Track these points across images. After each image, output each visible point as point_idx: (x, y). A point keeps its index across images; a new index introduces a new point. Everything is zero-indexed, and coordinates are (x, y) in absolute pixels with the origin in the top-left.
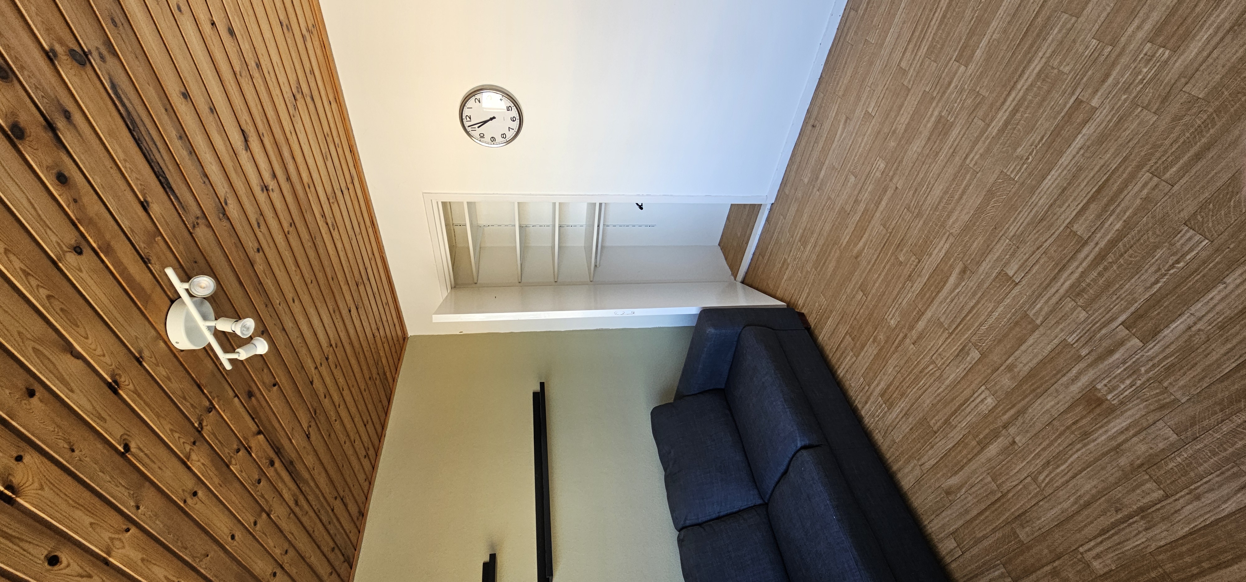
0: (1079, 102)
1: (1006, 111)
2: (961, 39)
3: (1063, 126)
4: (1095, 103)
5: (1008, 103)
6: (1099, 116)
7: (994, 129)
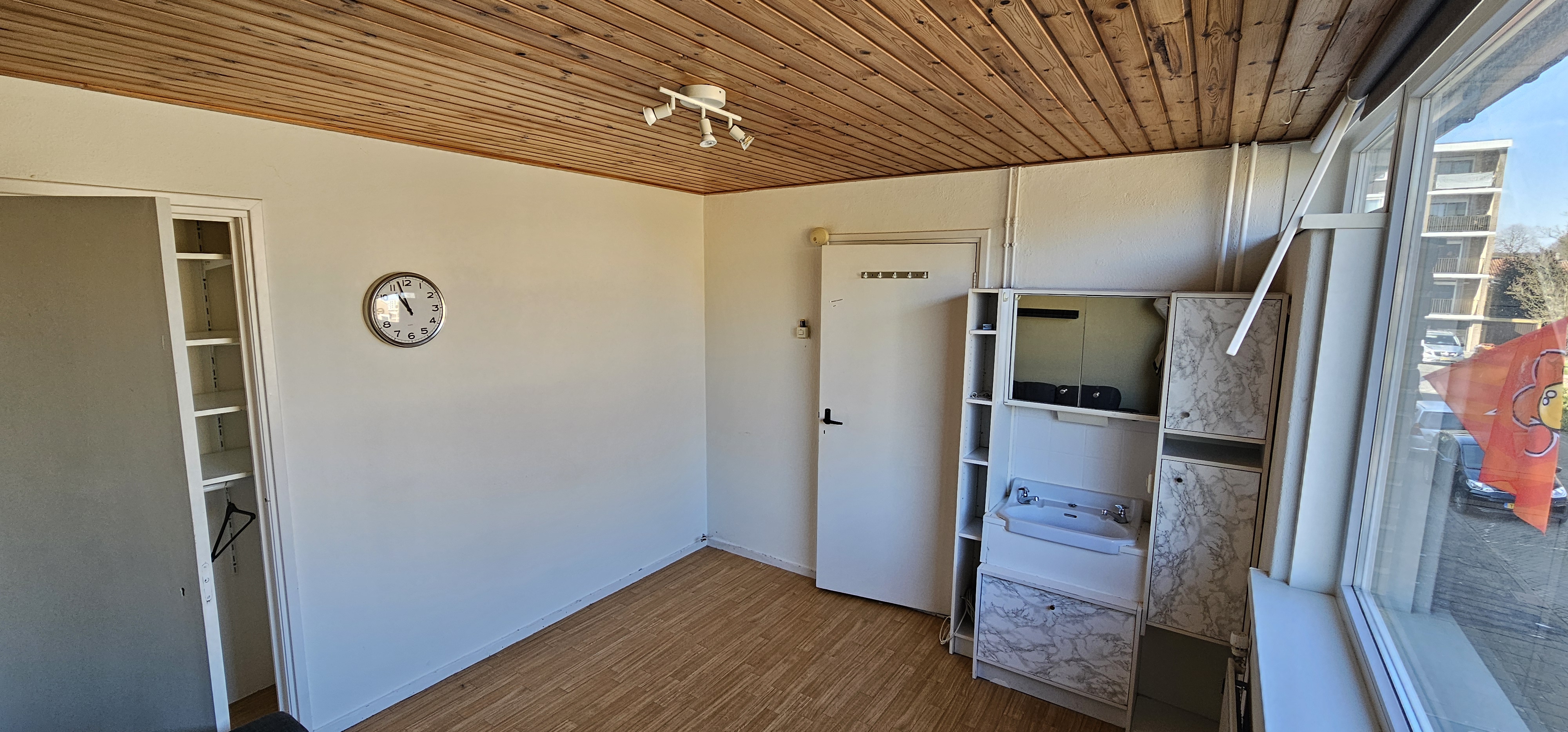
0: (767, 711)
1: (715, 707)
2: (676, 667)
3: (758, 720)
4: (777, 711)
5: (716, 703)
6: (781, 718)
7: (705, 715)
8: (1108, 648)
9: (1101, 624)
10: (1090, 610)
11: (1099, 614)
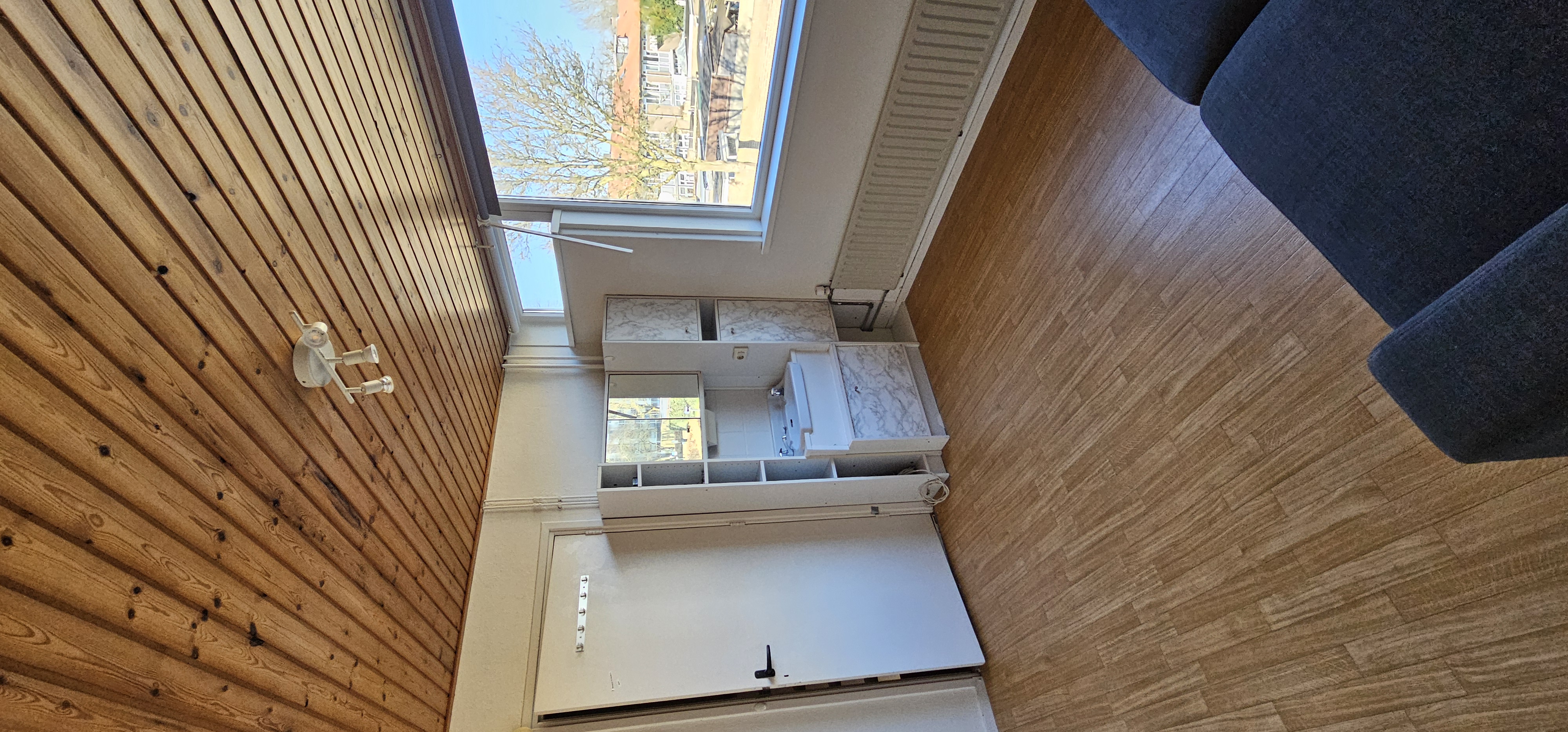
8: (868, 359)
9: (853, 363)
10: (846, 371)
11: (846, 365)
